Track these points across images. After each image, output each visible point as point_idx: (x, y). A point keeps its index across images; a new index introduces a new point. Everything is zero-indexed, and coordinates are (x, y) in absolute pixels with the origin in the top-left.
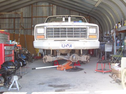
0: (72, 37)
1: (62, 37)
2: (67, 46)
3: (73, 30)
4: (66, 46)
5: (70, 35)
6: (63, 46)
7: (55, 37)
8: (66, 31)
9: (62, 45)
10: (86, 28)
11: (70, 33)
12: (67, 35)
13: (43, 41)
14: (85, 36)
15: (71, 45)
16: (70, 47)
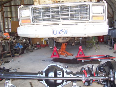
0: (67, 19)
1: (53, 19)
2: (61, 32)
3: (69, 9)
4: (59, 32)
5: (65, 17)
6: (55, 33)
7: (44, 20)
8: (58, 12)
9: (54, 31)
10: (88, 6)
11: (65, 13)
12: (60, 17)
13: (29, 27)
14: (87, 17)
16: (64, 34)
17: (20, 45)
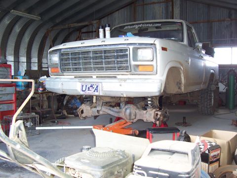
0: (102, 69)
1: (85, 69)
2: (91, 88)
3: (103, 54)
5: (98, 66)
6: (84, 89)
10: (127, 50)
12: (92, 66)
15: (97, 86)
16: (94, 91)
17: (78, 101)
